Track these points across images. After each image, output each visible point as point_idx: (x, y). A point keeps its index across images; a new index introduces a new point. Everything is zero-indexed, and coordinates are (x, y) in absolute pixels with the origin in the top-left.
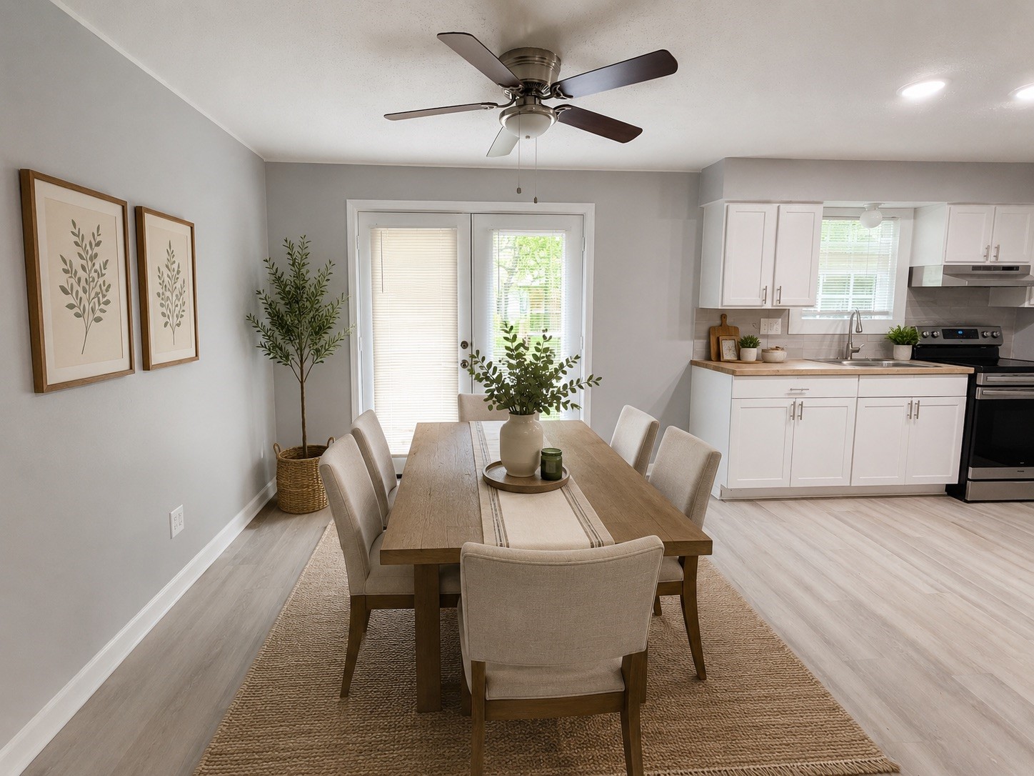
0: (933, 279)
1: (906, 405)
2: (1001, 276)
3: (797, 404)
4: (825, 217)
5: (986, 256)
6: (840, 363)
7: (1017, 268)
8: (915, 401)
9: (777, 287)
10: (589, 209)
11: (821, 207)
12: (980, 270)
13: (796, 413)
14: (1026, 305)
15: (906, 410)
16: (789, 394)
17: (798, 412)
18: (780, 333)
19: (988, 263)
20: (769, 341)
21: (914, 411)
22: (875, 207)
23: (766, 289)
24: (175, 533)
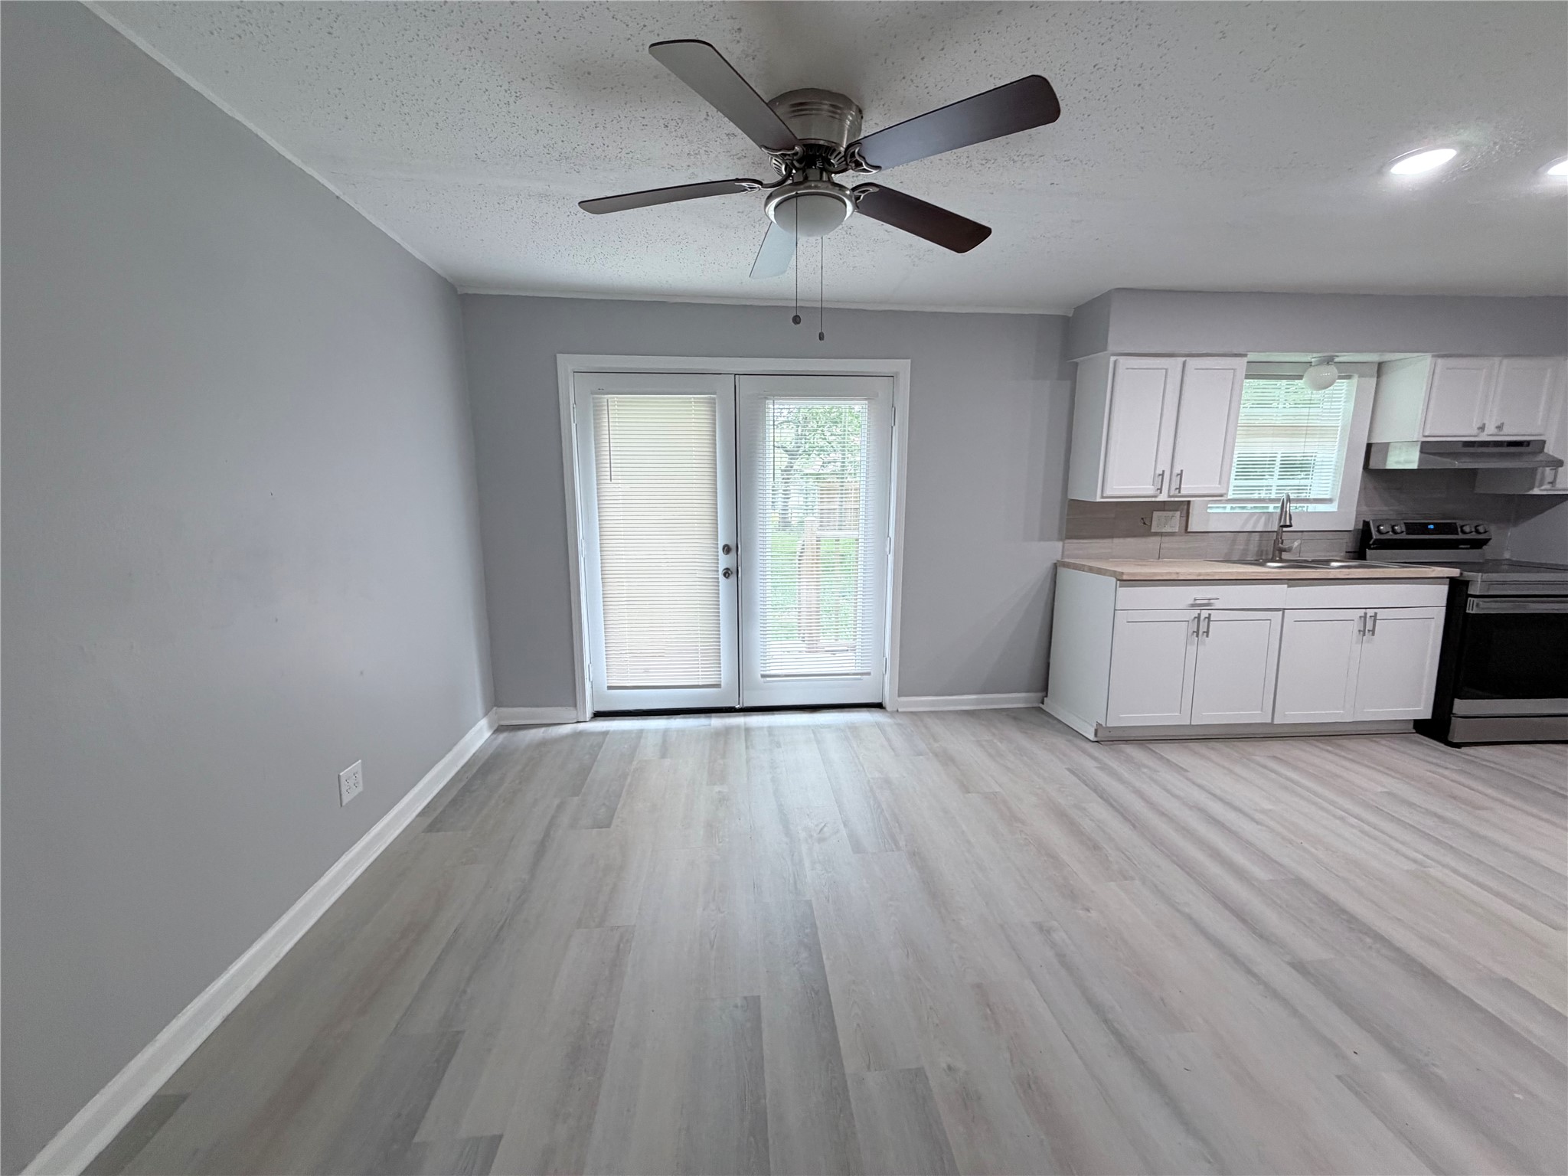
0: (1403, 458)
1: (1356, 618)
2: (1502, 455)
3: (1202, 618)
4: (1248, 377)
5: (1482, 428)
6: (1262, 565)
7: (1528, 443)
8: (1370, 613)
9: (1177, 471)
10: (902, 367)
11: (1245, 360)
12: (1473, 446)
13: (1200, 629)
14: (1536, 491)
15: (1357, 626)
16: (1193, 605)
17: (1203, 627)
18: (1177, 531)
19: (1483, 437)
20: (1163, 538)
21: (1368, 625)
22: (1329, 361)
23: (1162, 475)
24: (346, 799)
